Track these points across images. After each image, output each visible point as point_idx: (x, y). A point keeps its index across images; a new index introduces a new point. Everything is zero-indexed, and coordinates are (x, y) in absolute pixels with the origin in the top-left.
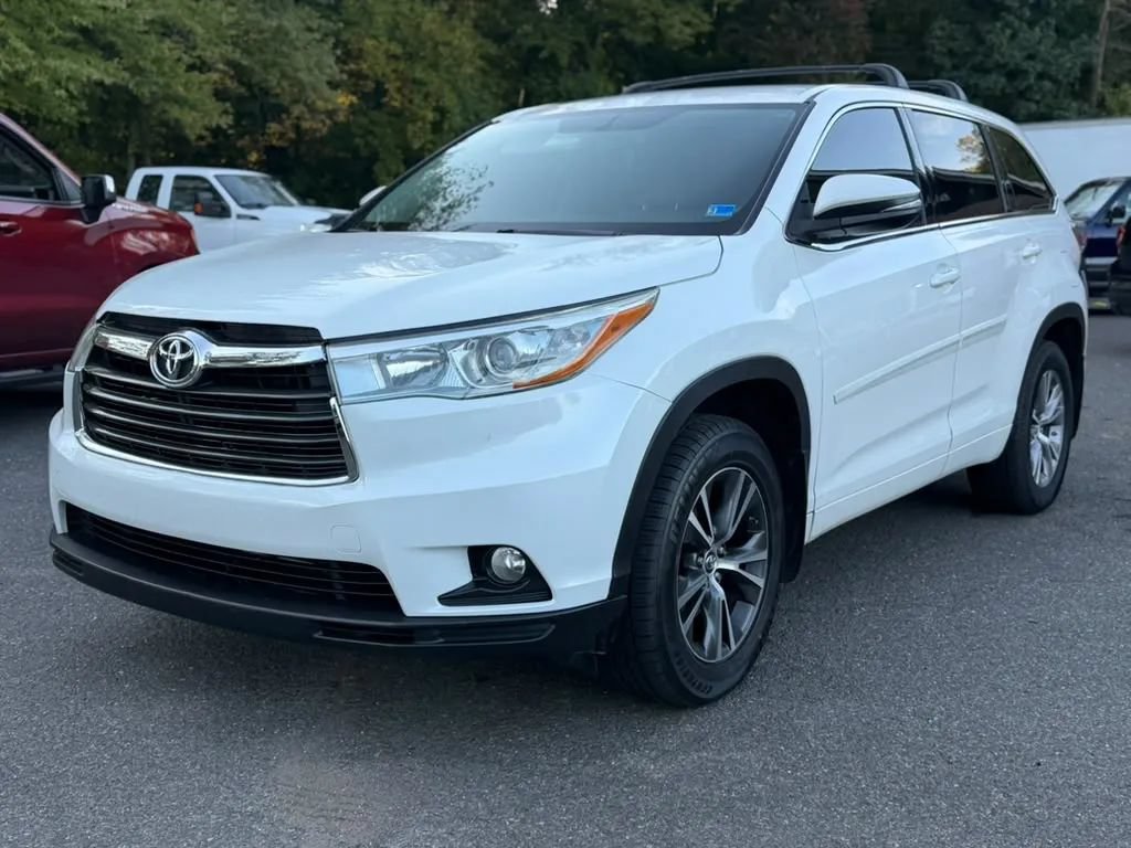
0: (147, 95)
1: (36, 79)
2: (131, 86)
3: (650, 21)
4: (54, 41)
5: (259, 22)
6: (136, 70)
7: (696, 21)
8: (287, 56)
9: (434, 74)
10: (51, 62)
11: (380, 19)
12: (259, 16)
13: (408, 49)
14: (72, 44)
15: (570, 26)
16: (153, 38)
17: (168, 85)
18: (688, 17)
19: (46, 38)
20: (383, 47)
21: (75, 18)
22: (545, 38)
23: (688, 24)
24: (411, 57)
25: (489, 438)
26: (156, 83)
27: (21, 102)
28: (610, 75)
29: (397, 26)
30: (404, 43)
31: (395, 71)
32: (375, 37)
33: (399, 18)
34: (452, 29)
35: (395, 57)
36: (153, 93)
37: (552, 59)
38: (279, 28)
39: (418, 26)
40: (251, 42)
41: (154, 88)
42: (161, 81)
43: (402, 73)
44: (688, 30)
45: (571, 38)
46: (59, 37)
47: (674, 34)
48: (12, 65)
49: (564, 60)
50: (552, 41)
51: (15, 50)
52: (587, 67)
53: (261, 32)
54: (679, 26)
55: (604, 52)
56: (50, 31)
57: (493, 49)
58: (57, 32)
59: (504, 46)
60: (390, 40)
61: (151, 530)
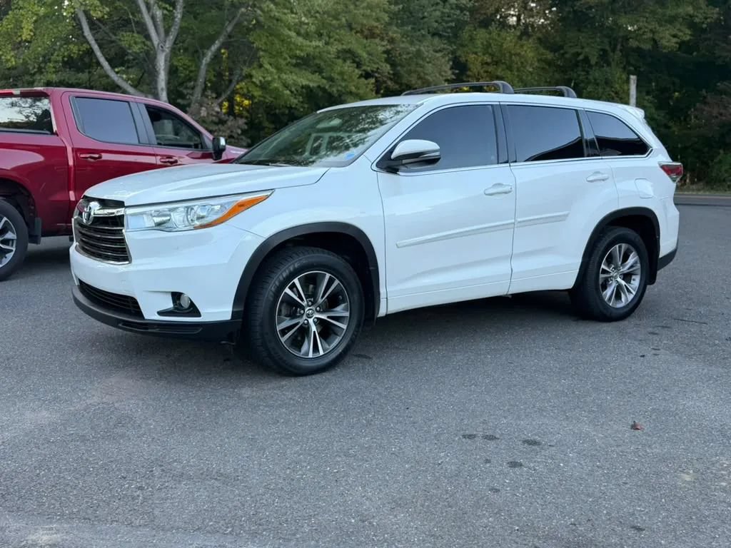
0: (335, 92)
1: (276, 85)
2: (327, 87)
3: (649, 35)
4: (287, 65)
5: (408, 48)
6: (331, 79)
7: (680, 34)
8: (422, 67)
9: (509, 72)
10: (284, 76)
11: (479, 42)
12: (408, 45)
13: (495, 59)
14: (296, 65)
15: (598, 40)
16: (340, 61)
17: (346, 86)
18: (675, 32)
19: (283, 63)
20: (480, 59)
21: (298, 52)
22: (583, 48)
23: (674, 36)
24: (497, 63)
25: (178, 248)
26: (340, 85)
27: (271, 97)
28: (624, 68)
29: (489, 45)
30: (492, 55)
31: (486, 72)
32: (476, 53)
33: (491, 41)
34: (522, 46)
35: (487, 64)
36: (338, 91)
37: (586, 60)
38: (419, 51)
39: (502, 46)
40: (403, 60)
41: (340, 88)
42: (343, 84)
43: (490, 73)
44: (675, 40)
45: (599, 47)
46: (289, 62)
47: (664, 42)
48: (264, 78)
49: (593, 61)
50: (587, 50)
51: (267, 70)
52: (609, 65)
53: (408, 53)
54: (668, 36)
55: (620, 54)
56: (285, 59)
57: (550, 56)
58: (289, 60)
59: (556, 54)
60: (484, 54)
61: (89, 284)
